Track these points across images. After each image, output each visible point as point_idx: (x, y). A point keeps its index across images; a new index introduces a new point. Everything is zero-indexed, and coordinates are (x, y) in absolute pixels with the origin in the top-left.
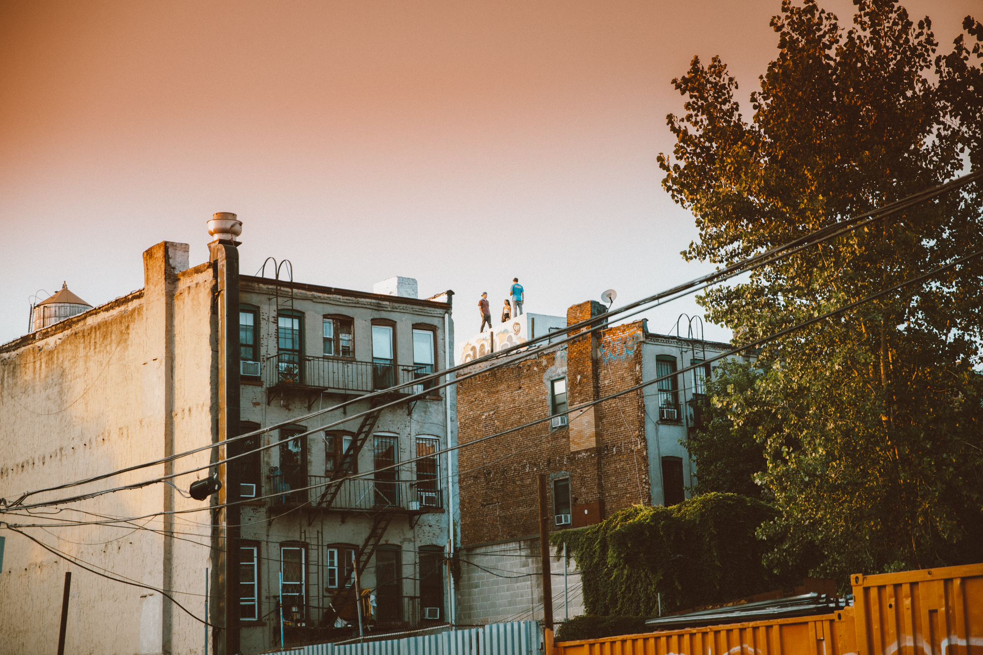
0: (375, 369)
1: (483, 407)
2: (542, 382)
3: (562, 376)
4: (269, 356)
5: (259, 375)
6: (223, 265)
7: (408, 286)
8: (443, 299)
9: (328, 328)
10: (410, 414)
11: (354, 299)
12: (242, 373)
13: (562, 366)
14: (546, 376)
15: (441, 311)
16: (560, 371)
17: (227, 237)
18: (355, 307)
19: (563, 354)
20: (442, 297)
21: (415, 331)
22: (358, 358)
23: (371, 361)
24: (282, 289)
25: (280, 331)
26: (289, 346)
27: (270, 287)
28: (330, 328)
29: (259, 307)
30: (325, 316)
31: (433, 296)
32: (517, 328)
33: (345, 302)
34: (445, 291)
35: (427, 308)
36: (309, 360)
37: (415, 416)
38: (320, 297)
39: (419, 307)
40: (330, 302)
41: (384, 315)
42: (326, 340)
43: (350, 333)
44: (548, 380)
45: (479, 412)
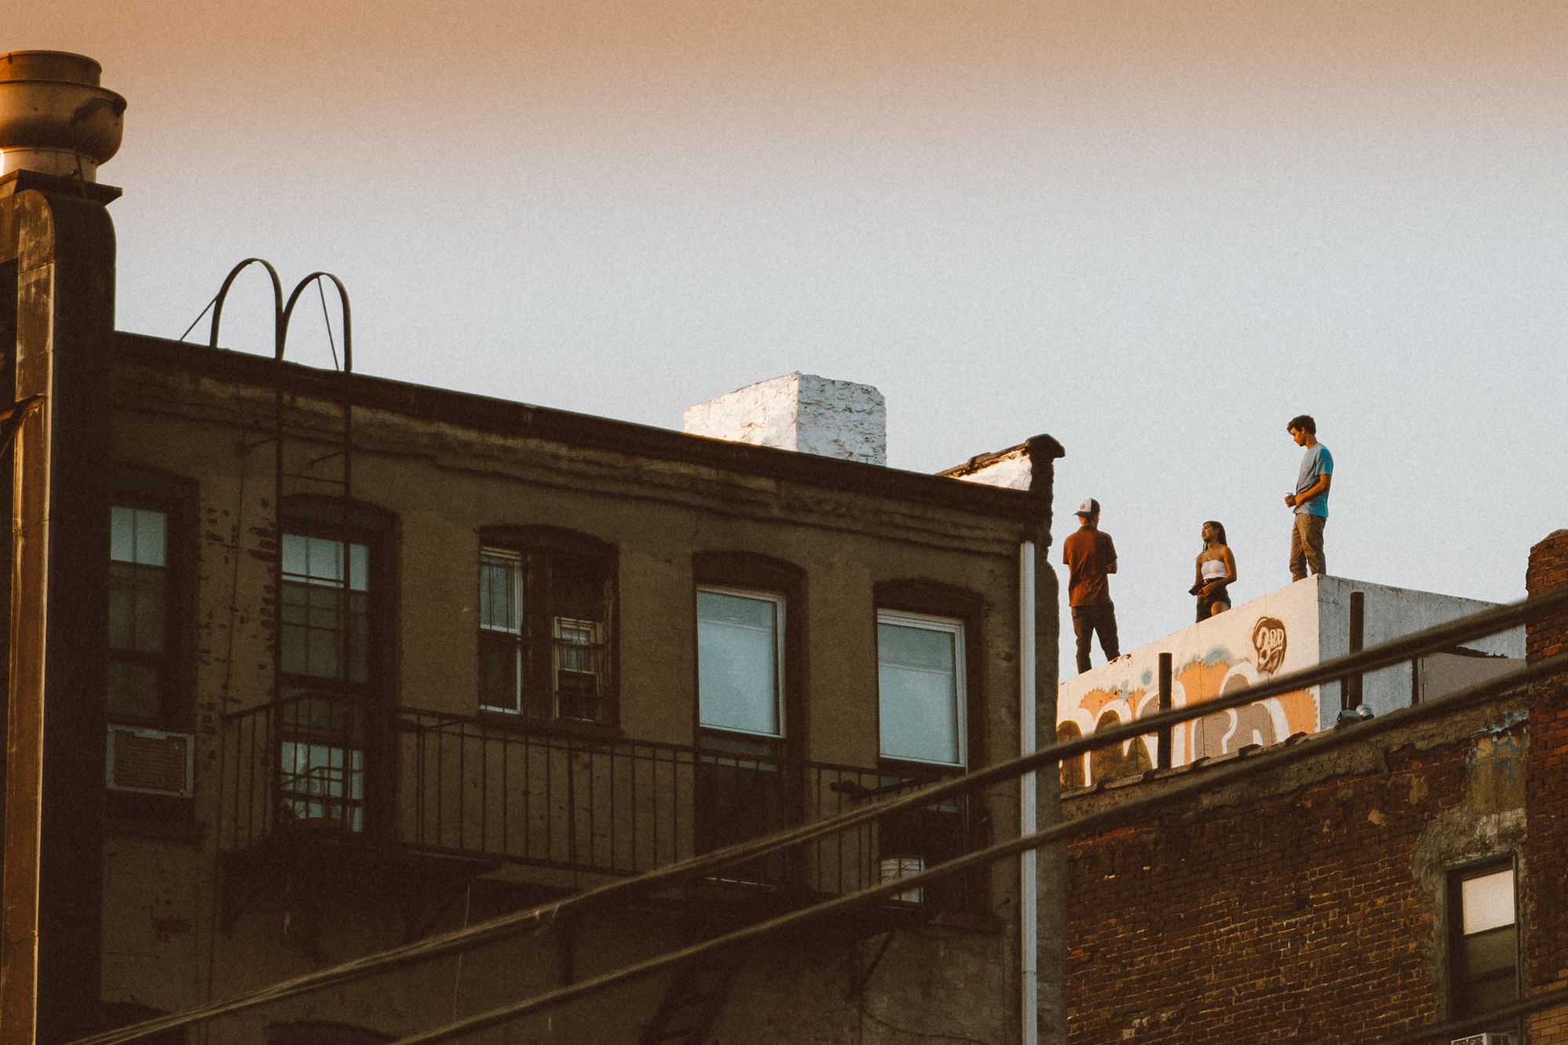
0: (706, 780)
1: (1126, 989)
2: (1404, 876)
3: (1498, 849)
4: (232, 708)
5: (188, 793)
6: (42, 287)
7: (841, 418)
8: (1014, 474)
9: (499, 588)
10: (857, 992)
11: (619, 460)
12: (111, 785)
13: (1500, 807)
14: (1423, 852)
15: (999, 529)
16: (1488, 827)
17: (61, 163)
18: (626, 497)
19: (1505, 752)
20: (1005, 465)
21: (886, 617)
22: (630, 728)
23: (688, 742)
24: (301, 402)
25: (286, 592)
26: (323, 663)
27: (247, 392)
28: (509, 592)
29: (193, 485)
30: (491, 535)
31: (964, 461)
32: (1271, 641)
33: (578, 475)
34: (1022, 440)
35: (940, 514)
36: (419, 730)
37: (880, 1004)
38: (467, 445)
39: (904, 508)
40: (515, 471)
41: (753, 537)
42: (493, 646)
43: (595, 616)
44: (1433, 867)
45: (1105, 1013)
